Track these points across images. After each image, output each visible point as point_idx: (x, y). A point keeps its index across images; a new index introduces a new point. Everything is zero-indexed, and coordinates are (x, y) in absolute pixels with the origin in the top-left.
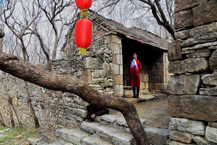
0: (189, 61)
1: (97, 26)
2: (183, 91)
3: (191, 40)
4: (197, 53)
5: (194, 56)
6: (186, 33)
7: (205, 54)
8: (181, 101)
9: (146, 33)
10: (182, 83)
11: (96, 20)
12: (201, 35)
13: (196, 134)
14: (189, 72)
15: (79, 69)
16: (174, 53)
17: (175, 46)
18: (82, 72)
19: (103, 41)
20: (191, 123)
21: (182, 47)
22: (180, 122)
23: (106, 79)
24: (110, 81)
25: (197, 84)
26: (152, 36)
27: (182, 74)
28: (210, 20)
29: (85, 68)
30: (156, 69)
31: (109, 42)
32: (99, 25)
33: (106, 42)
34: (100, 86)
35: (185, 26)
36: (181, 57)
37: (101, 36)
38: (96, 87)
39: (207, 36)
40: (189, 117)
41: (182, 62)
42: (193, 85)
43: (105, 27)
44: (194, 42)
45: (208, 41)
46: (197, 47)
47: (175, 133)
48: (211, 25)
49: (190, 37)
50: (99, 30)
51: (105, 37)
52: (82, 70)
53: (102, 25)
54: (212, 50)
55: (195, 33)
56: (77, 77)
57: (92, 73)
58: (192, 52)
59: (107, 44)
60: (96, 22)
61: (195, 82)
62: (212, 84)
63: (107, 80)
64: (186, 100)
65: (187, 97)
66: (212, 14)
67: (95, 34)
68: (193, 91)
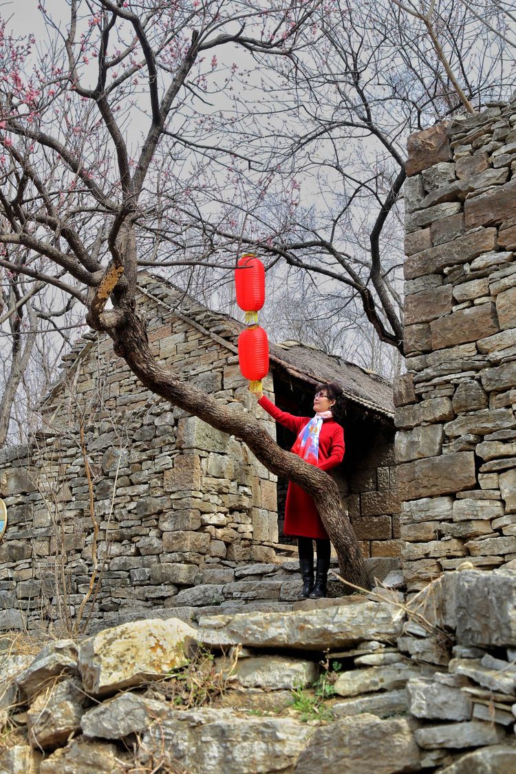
0: (425, 403)
1: (199, 335)
2: (419, 453)
3: (429, 371)
4: (437, 391)
5: (433, 396)
6: (421, 360)
7: (448, 392)
8: (417, 469)
9: (339, 364)
10: (416, 439)
11: (198, 318)
12: (441, 364)
13: (440, 518)
14: (426, 422)
15: (161, 452)
16: (404, 392)
17: (405, 381)
18: (173, 459)
19: (219, 378)
20: (433, 502)
21: (416, 383)
22: (417, 505)
23: (234, 484)
24: (245, 493)
25: (439, 439)
26: (359, 376)
27: (417, 425)
28: (453, 343)
29: (183, 446)
30: (377, 489)
31: (241, 383)
32: (207, 332)
33: (229, 383)
34: (220, 501)
35: (420, 349)
36: (414, 398)
37: (211, 366)
38: (212, 501)
39: (449, 365)
40: (429, 492)
41: (416, 406)
42: (433, 441)
43: (227, 339)
44: (432, 374)
45: (452, 371)
46: (435, 381)
47: (409, 528)
48: (454, 349)
49: (427, 367)
50: (206, 348)
51: (227, 369)
52: (175, 453)
53: (218, 333)
54: (456, 385)
55: (434, 360)
56: (155, 473)
57: (204, 461)
58: (430, 389)
59: (234, 389)
60: (198, 322)
61: (435, 435)
62: (456, 434)
63: (238, 488)
64: (424, 466)
65: (425, 461)
66: (455, 334)
67: (191, 359)
68: (433, 450)
